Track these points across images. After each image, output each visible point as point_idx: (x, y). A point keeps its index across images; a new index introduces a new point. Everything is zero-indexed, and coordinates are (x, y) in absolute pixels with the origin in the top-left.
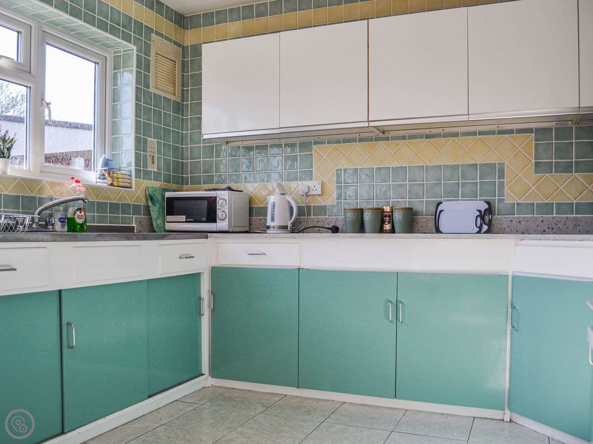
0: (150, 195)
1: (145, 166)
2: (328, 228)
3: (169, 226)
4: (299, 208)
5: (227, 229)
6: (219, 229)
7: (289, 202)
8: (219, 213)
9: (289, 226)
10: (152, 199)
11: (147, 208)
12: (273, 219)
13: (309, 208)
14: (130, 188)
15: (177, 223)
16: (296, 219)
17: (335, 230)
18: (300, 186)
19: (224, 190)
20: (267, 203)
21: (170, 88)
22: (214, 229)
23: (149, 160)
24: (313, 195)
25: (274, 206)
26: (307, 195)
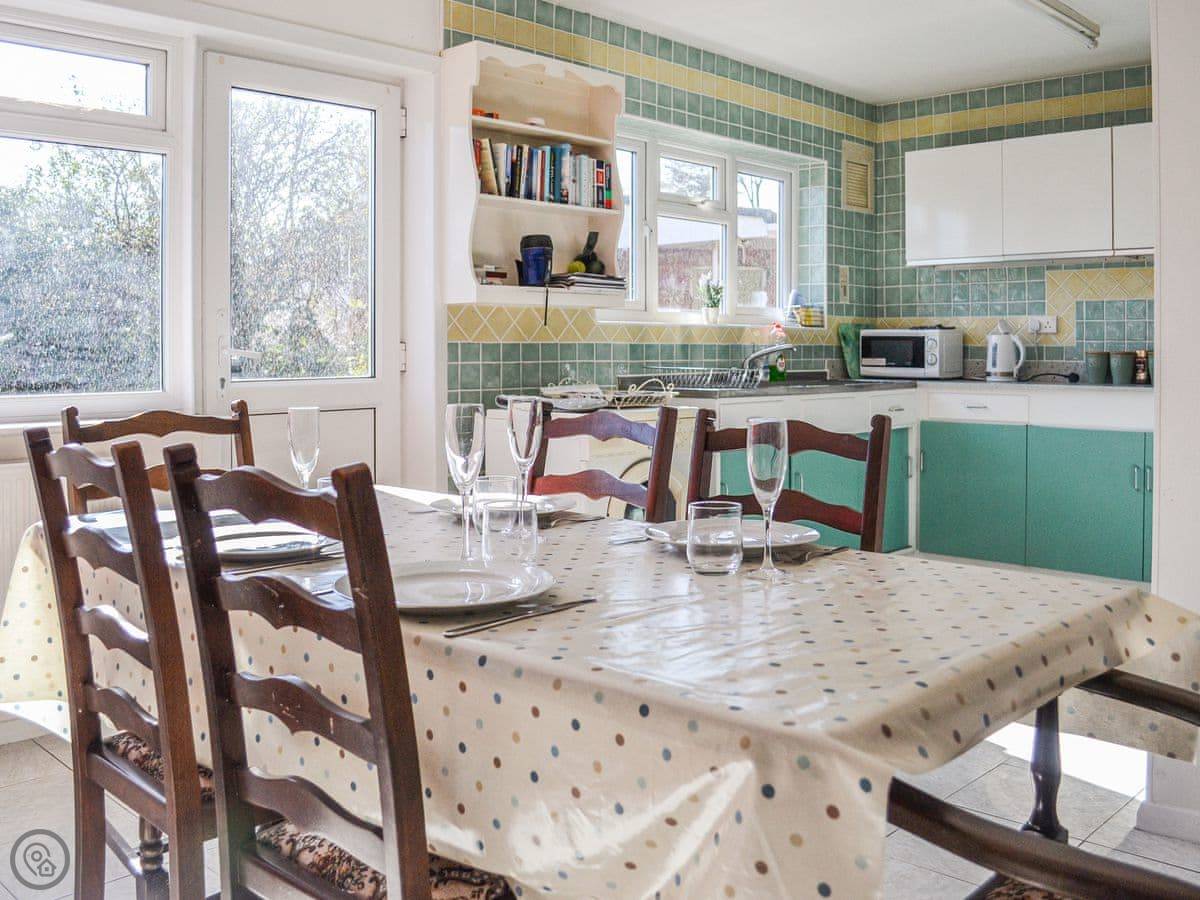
0: (843, 335)
1: (837, 299)
2: (1066, 376)
3: (864, 371)
4: (1028, 349)
5: (937, 375)
6: (927, 376)
7: (1015, 343)
8: (928, 357)
9: (1015, 372)
10: (844, 338)
11: (840, 349)
12: (994, 365)
13: (1040, 349)
14: (823, 326)
15: (876, 367)
16: (1025, 363)
17: (1074, 379)
18: (1029, 322)
19: (934, 328)
20: (987, 343)
21: (862, 200)
22: (922, 376)
23: (841, 290)
24: (1047, 334)
25: (995, 349)
26: (1038, 333)
